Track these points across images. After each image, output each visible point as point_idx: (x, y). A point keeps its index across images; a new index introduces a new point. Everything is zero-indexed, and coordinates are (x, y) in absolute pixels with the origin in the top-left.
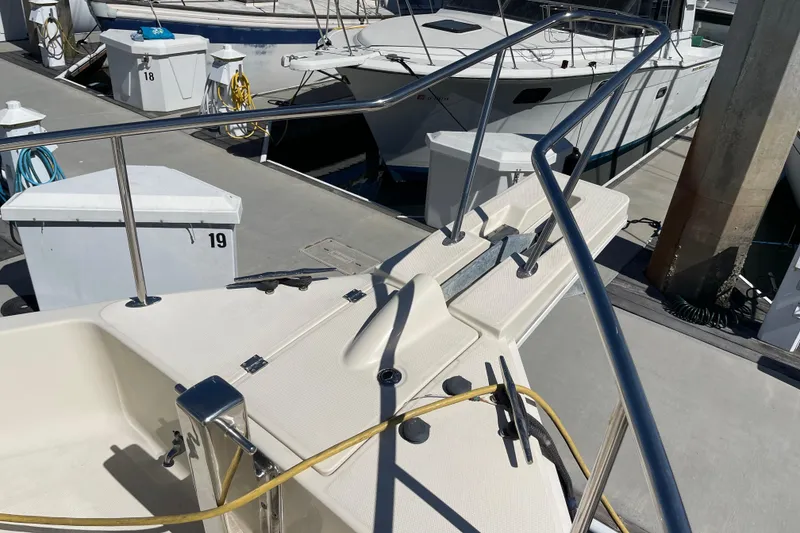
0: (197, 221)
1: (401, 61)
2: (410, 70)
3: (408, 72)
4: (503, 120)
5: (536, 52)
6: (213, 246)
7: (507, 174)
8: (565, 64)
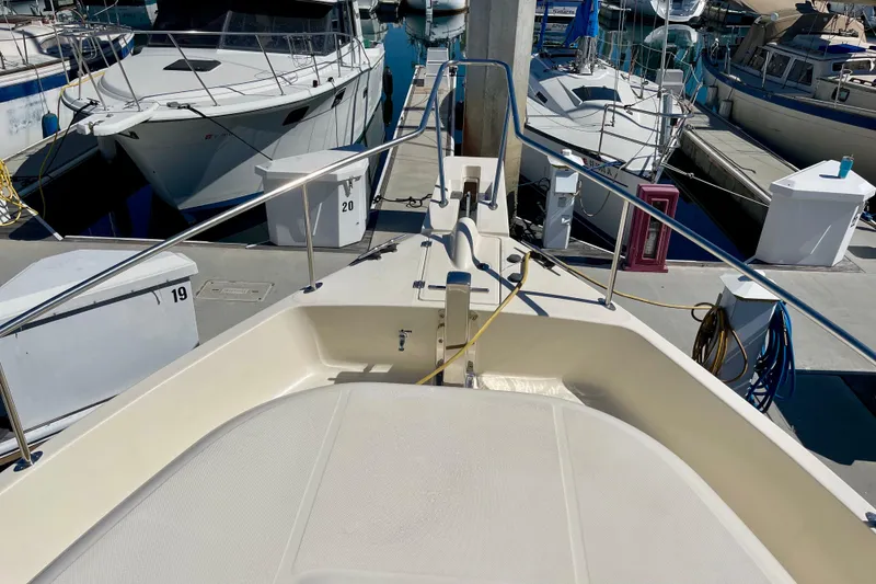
0: (163, 281)
1: (189, 107)
2: (200, 114)
3: (199, 116)
4: (276, 142)
5: (286, 77)
6: (176, 301)
7: (343, 182)
8: (315, 84)
